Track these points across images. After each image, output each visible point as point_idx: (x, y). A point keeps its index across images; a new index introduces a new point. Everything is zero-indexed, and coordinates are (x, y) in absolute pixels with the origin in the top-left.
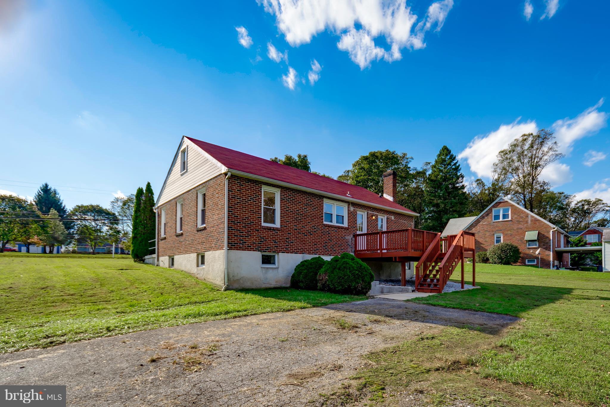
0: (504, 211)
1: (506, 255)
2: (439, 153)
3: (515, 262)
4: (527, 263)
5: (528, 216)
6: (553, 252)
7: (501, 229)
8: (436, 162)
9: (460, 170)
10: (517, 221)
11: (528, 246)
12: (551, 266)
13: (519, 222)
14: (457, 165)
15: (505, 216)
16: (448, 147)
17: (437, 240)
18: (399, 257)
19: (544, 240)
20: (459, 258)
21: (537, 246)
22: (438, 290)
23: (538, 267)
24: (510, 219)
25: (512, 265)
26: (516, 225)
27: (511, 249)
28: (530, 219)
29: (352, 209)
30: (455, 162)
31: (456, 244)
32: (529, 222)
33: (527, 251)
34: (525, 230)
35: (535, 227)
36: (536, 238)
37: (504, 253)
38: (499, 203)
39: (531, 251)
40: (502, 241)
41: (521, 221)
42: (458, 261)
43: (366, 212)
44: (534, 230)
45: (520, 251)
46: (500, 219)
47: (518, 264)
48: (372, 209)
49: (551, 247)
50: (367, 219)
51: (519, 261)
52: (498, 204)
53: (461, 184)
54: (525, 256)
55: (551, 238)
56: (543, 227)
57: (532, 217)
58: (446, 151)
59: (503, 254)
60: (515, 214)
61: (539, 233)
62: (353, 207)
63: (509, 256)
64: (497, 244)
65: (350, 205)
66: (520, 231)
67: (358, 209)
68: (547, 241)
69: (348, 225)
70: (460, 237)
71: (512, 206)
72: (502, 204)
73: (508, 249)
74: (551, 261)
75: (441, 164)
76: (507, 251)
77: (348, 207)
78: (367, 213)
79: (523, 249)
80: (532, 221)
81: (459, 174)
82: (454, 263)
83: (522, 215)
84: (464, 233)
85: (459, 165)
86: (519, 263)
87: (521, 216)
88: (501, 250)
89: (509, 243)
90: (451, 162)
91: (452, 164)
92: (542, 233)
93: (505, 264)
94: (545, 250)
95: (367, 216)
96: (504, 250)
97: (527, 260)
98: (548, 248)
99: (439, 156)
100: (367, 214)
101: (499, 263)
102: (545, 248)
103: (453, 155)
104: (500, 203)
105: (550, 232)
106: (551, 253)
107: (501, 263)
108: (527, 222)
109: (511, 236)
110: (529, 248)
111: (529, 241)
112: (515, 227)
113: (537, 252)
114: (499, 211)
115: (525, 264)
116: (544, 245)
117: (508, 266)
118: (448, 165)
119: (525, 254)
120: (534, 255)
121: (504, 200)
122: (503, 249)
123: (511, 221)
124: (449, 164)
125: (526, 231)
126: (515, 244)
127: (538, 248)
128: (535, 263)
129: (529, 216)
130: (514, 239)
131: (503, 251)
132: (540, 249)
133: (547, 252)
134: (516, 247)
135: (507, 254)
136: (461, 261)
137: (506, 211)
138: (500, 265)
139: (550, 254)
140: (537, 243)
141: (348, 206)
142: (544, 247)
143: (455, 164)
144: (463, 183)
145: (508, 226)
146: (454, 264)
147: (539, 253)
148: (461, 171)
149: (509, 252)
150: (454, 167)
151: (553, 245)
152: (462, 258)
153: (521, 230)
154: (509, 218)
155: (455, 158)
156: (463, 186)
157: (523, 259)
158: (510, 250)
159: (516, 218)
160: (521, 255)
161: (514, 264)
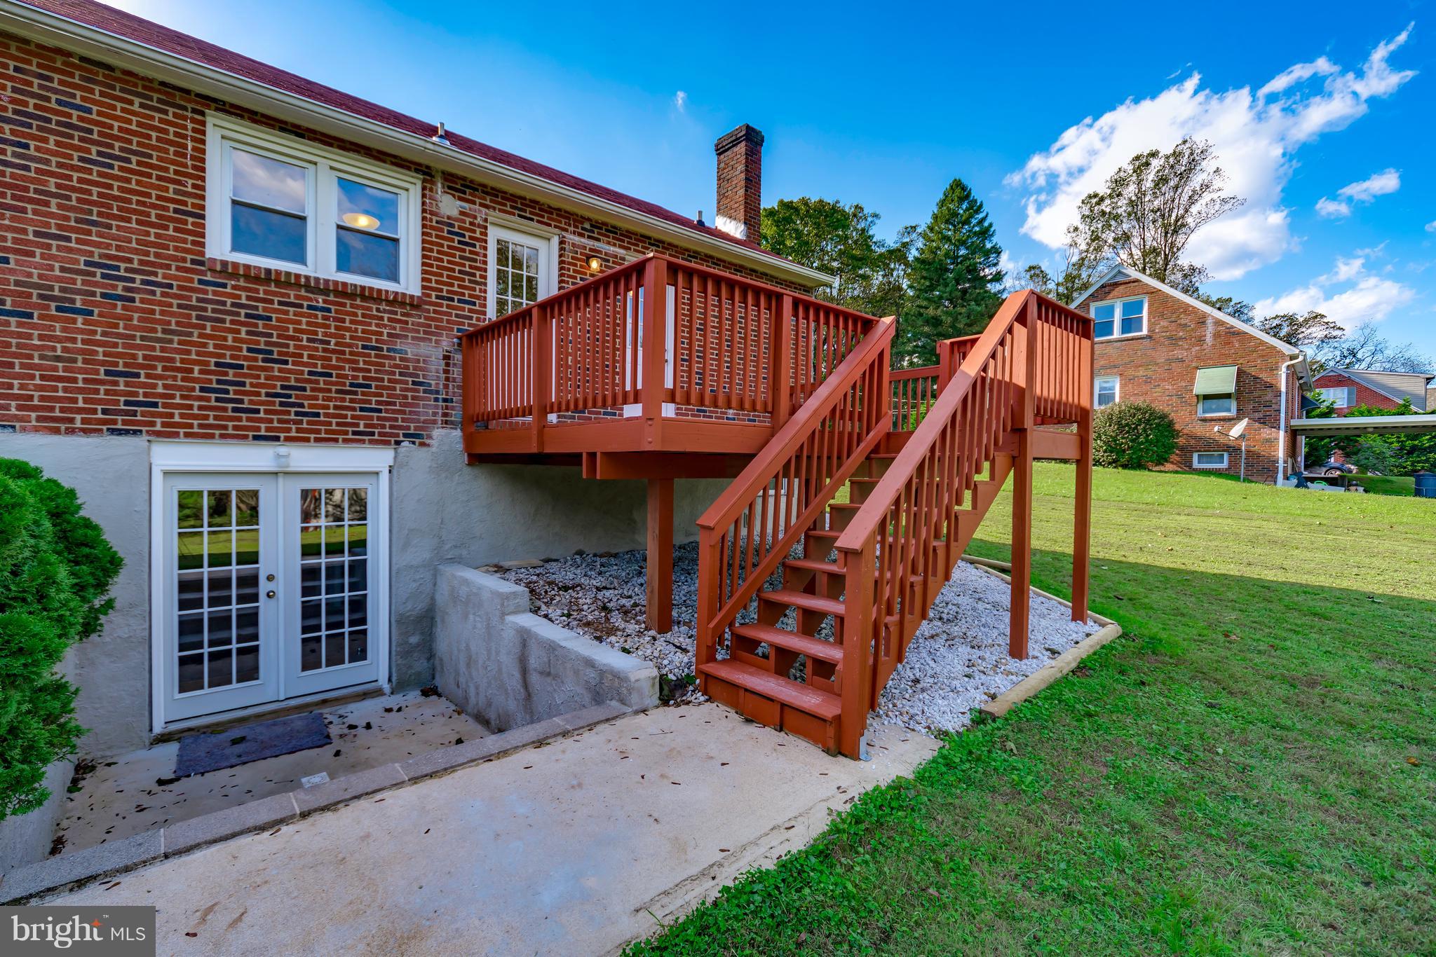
0: (1127, 308)
1: (1132, 441)
2: (942, 196)
3: (1161, 460)
4: (1196, 465)
5: (1204, 323)
6: (1286, 432)
7: (1116, 363)
8: (935, 217)
9: (992, 235)
10: (1170, 338)
11: (1200, 414)
12: (1280, 476)
13: (1174, 341)
14: (986, 224)
15: (1128, 325)
16: (965, 181)
17: (874, 355)
18: (609, 456)
19: (1256, 394)
20: (1001, 459)
21: (1233, 413)
22: (831, 731)
23: (1236, 478)
24: (1145, 332)
25: (1149, 470)
26: (1165, 349)
27: (1149, 420)
28: (1210, 329)
29: (449, 206)
30: (981, 216)
31: (985, 369)
32: (1209, 339)
33: (1199, 430)
34: (1194, 364)
35: (1229, 356)
36: (1231, 388)
37: (1128, 432)
38: (1110, 285)
39: (1216, 429)
40: (1117, 400)
41: (1181, 338)
42: (996, 479)
43: (555, 240)
44: (1224, 365)
45: (1177, 427)
46: (1112, 334)
47: (1169, 466)
48: (587, 226)
49: (1283, 415)
50: (561, 269)
51: (1174, 458)
52: (1107, 289)
53: (994, 270)
54: (1192, 442)
55: (1283, 389)
56: (1255, 355)
57: (1218, 323)
58: (959, 191)
59: (1123, 438)
60: (1162, 316)
61: (1240, 373)
62: (460, 199)
63: (1142, 443)
64: (1103, 407)
65: (433, 183)
66: (1177, 368)
67: (494, 216)
68: (1267, 398)
69: (424, 287)
70: (1010, 330)
71: (1153, 292)
72: (1121, 287)
73: (1140, 420)
74: (1281, 461)
75: (947, 222)
76: (1136, 428)
77: (424, 196)
78: (561, 242)
79: (1188, 421)
80: (1216, 335)
81: (989, 246)
82: (968, 495)
83: (1184, 320)
84: (1033, 310)
85: (991, 225)
86: (1172, 463)
87: (1183, 322)
88: (1119, 423)
89: (1140, 402)
90: (971, 216)
91: (974, 221)
92: (1253, 371)
93: (1125, 466)
94: (1262, 426)
95: (561, 256)
96: (1127, 425)
97: (1195, 456)
98: (1269, 420)
99: (942, 204)
100: (562, 249)
101: (1110, 463)
102: (1259, 420)
103: (976, 201)
104: (1116, 285)
105: (1277, 369)
106: (1282, 433)
107: (1114, 463)
108: (1201, 340)
109: (1146, 382)
110: (1204, 420)
111: (1207, 397)
112: (1161, 356)
113: (1237, 430)
114: (1111, 310)
115: (1190, 466)
116: (1255, 410)
117: (1138, 472)
118: (964, 223)
119: (1190, 436)
120: (1222, 440)
121: (1128, 276)
122: (1123, 422)
123: (1149, 337)
124: (967, 222)
125: (1197, 368)
126: (1160, 407)
127: (1238, 418)
128: (1225, 465)
129: (1209, 321)
130: (1157, 392)
131: (1124, 427)
132: (1245, 422)
133: (1266, 432)
134: (1164, 417)
135: (1138, 437)
136: (1009, 483)
137: (1132, 309)
138: (1111, 470)
139: (1277, 439)
140: (1234, 405)
141: (424, 189)
142: (1257, 415)
143: (982, 221)
144: (999, 268)
145: (1139, 353)
146: (967, 505)
147: (1242, 437)
148: (995, 239)
149: (1145, 430)
150: (977, 229)
151: (1287, 408)
152: (1019, 464)
153: (1180, 365)
154: (1141, 330)
155: (981, 206)
156: (999, 273)
157: (1186, 452)
158: (1147, 424)
159: (1164, 329)
160: (1181, 441)
161: (1157, 468)
